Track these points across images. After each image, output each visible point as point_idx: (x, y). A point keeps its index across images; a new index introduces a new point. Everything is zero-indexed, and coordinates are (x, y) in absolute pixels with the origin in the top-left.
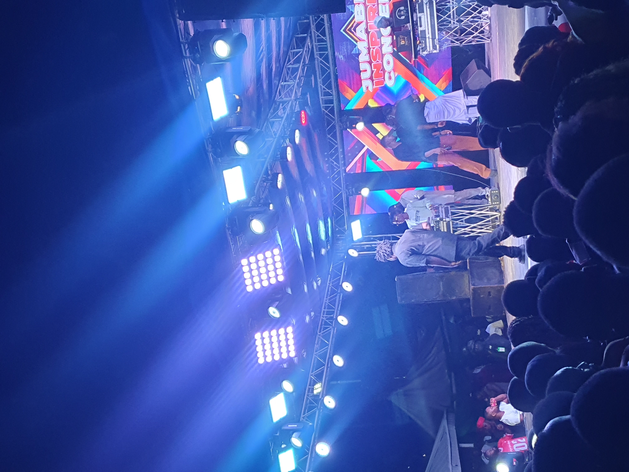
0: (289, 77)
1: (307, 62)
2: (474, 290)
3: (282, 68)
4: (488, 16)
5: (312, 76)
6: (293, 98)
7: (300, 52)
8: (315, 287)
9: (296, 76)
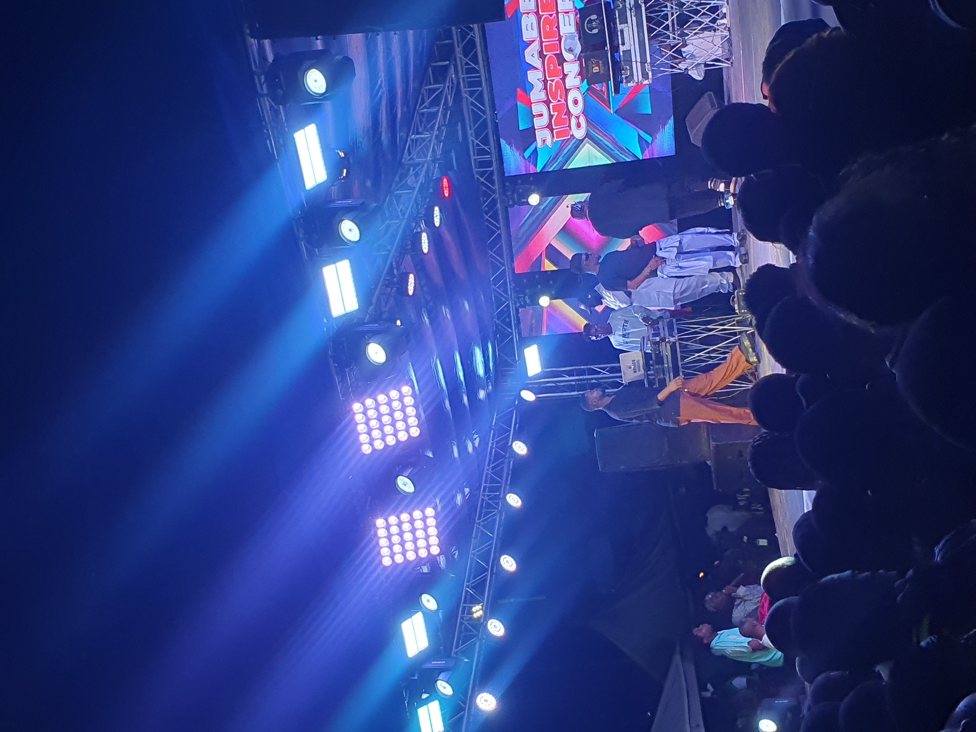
0: (423, 127)
1: (450, 104)
2: (717, 448)
3: (411, 113)
5: (458, 124)
6: (429, 158)
7: (438, 89)
8: (470, 449)
9: (434, 124)
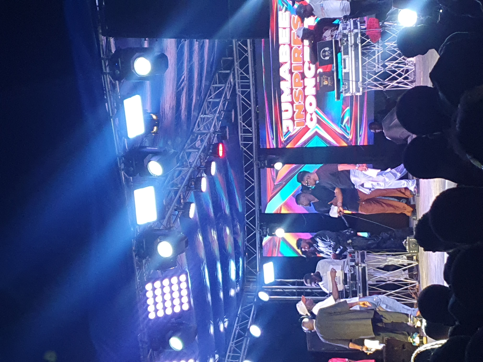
0: (209, 110)
1: (228, 98)
3: (202, 101)
4: (413, 63)
5: (232, 111)
6: (211, 130)
8: (222, 328)
9: (217, 110)
